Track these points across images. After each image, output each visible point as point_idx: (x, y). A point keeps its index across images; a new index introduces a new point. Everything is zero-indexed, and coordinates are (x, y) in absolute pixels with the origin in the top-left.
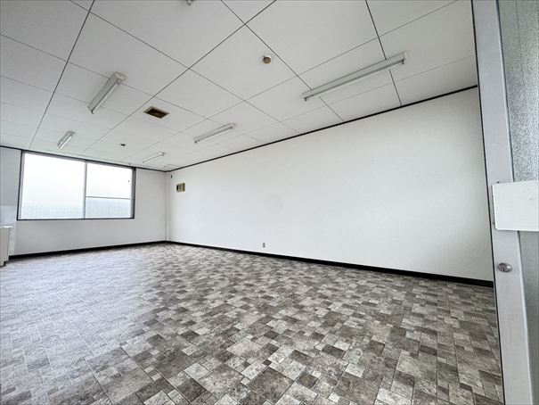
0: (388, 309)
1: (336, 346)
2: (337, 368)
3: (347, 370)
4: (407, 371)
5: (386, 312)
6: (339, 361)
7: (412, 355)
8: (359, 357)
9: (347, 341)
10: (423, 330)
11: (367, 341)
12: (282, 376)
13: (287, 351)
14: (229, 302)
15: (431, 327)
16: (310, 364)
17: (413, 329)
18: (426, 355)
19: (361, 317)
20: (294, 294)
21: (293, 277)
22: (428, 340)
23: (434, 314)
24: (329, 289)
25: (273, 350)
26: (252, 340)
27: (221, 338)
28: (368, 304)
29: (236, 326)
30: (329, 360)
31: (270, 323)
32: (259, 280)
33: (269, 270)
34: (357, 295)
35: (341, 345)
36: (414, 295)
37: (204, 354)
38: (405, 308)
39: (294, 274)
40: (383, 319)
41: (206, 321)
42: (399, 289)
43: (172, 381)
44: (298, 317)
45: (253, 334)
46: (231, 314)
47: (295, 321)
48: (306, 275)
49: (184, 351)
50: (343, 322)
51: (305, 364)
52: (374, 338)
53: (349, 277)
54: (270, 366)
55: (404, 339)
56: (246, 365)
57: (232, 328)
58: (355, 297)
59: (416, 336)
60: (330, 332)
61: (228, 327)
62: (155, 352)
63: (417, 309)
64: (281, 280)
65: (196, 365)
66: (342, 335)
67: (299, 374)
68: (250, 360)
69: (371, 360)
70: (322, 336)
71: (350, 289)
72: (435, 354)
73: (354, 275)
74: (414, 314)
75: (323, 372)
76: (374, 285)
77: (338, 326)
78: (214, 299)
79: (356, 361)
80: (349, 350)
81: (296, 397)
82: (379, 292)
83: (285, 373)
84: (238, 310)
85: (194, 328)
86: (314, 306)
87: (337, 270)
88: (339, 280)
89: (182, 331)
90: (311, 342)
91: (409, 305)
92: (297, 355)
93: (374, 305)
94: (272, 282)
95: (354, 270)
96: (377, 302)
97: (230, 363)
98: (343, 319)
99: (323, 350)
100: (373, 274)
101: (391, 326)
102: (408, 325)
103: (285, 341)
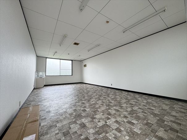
0: (159, 112)
1: (132, 121)
2: (131, 128)
3: (134, 130)
4: (161, 135)
5: (158, 113)
6: (132, 127)
7: (165, 130)
8: (140, 127)
9: (137, 121)
10: (174, 122)
11: (145, 122)
12: (110, 127)
13: (114, 120)
14: (97, 102)
15: (179, 122)
16: (121, 125)
17: (169, 121)
18: (172, 132)
19: (145, 113)
20: (120, 102)
21: (121, 96)
22: (175, 126)
23: (182, 117)
24: (134, 102)
25: (109, 119)
26: (102, 115)
27: (93, 112)
28: (150, 109)
29: (98, 110)
30: (128, 125)
31: (109, 111)
32: (108, 96)
33: (113, 93)
34: (146, 105)
35: (134, 122)
36: (174, 108)
37: (87, 116)
38: (167, 113)
39: (121, 95)
40: (155, 115)
41: (89, 107)
42: (167, 105)
43: (78, 122)
44: (120, 110)
45: (103, 113)
46: (97, 106)
47: (118, 111)
48: (126, 96)
49: (82, 114)
50: (137, 114)
51: (119, 125)
52: (149, 121)
53: (144, 98)
54: (107, 123)
55: (163, 124)
56: (99, 122)
57: (97, 110)
58: (145, 106)
59: (170, 124)
60: (131, 116)
61: (96, 110)
62: (74, 114)
63: (174, 113)
64: (116, 97)
65: (85, 119)
66: (135, 118)
67: (116, 127)
68: (100, 120)
69: (145, 129)
70: (127, 117)
71: (143, 102)
72: (177, 132)
73: (146, 97)
74: (171, 115)
75: (125, 129)
76: (155, 102)
77: (134, 115)
78: (93, 101)
79: (139, 128)
80: (137, 123)
81: (113, 134)
82: (156, 105)
83: (111, 126)
84: (100, 105)
85: (85, 109)
86: (127, 107)
87: (140, 95)
88: (140, 99)
89: (82, 109)
90: (123, 118)
91: (170, 111)
92: (117, 122)
93: (153, 110)
94: (113, 97)
95: (147, 96)
96: (154, 109)
97: (94, 120)
98: (137, 113)
99: (127, 122)
100: (155, 98)
101: (158, 118)
102: (167, 119)
103: (113, 117)
